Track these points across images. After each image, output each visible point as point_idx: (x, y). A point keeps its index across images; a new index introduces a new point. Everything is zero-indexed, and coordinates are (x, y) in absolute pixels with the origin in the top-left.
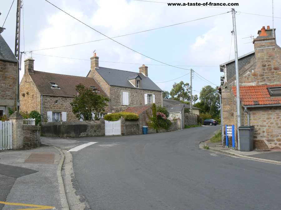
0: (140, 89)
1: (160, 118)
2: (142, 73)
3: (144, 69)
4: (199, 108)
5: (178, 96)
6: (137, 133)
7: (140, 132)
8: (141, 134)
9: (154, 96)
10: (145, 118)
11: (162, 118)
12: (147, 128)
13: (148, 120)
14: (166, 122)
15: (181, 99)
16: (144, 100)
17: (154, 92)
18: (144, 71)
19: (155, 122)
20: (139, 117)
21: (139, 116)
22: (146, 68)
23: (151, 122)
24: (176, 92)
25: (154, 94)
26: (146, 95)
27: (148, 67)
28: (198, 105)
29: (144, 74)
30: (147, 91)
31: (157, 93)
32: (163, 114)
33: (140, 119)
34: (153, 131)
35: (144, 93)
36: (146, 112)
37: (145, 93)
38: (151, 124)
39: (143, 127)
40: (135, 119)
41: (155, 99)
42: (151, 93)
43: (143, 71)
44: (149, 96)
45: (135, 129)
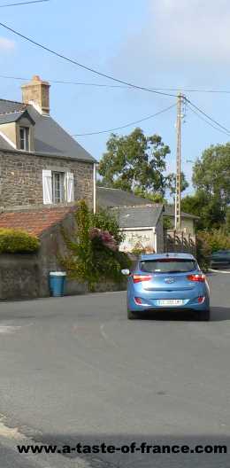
0: (31, 154)
1: (98, 247)
2: (31, 103)
3: (39, 90)
4: (193, 216)
5: (124, 177)
6: (35, 294)
7: (43, 291)
8: (46, 296)
9: (69, 176)
10: (57, 248)
11: (104, 246)
12: (63, 277)
13: (64, 253)
14: (118, 259)
15: (135, 184)
16: (42, 190)
17: (71, 164)
18: (38, 96)
19: (85, 259)
20: (39, 244)
21: (39, 241)
22: (45, 87)
23: (75, 259)
24: (119, 163)
25: (72, 171)
26: (46, 174)
27: (48, 86)
28: (187, 206)
29: (38, 108)
30: (51, 161)
31: (80, 167)
32: (109, 235)
33: (44, 250)
34: (80, 289)
35: (42, 168)
36: (59, 228)
37: (46, 168)
38: (73, 264)
39: (52, 274)
40: (28, 249)
41: (75, 185)
42: (62, 166)
43: (35, 97)
44: (58, 176)
45: (27, 280)
